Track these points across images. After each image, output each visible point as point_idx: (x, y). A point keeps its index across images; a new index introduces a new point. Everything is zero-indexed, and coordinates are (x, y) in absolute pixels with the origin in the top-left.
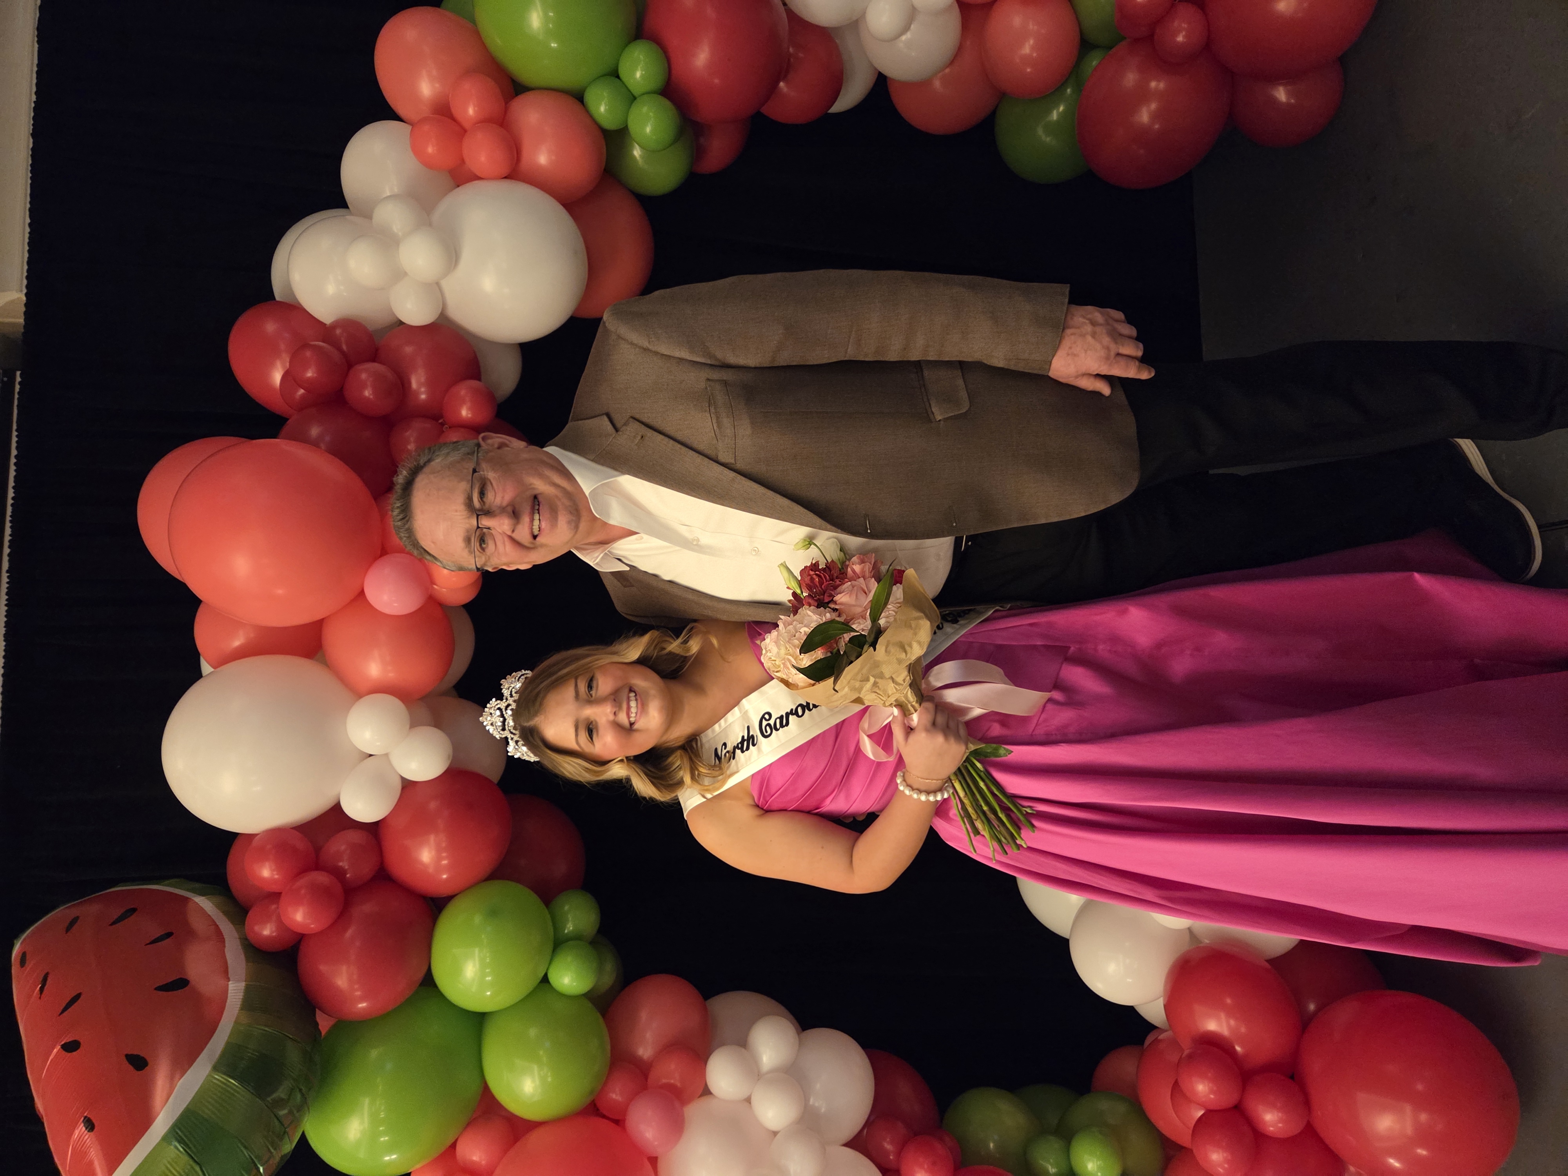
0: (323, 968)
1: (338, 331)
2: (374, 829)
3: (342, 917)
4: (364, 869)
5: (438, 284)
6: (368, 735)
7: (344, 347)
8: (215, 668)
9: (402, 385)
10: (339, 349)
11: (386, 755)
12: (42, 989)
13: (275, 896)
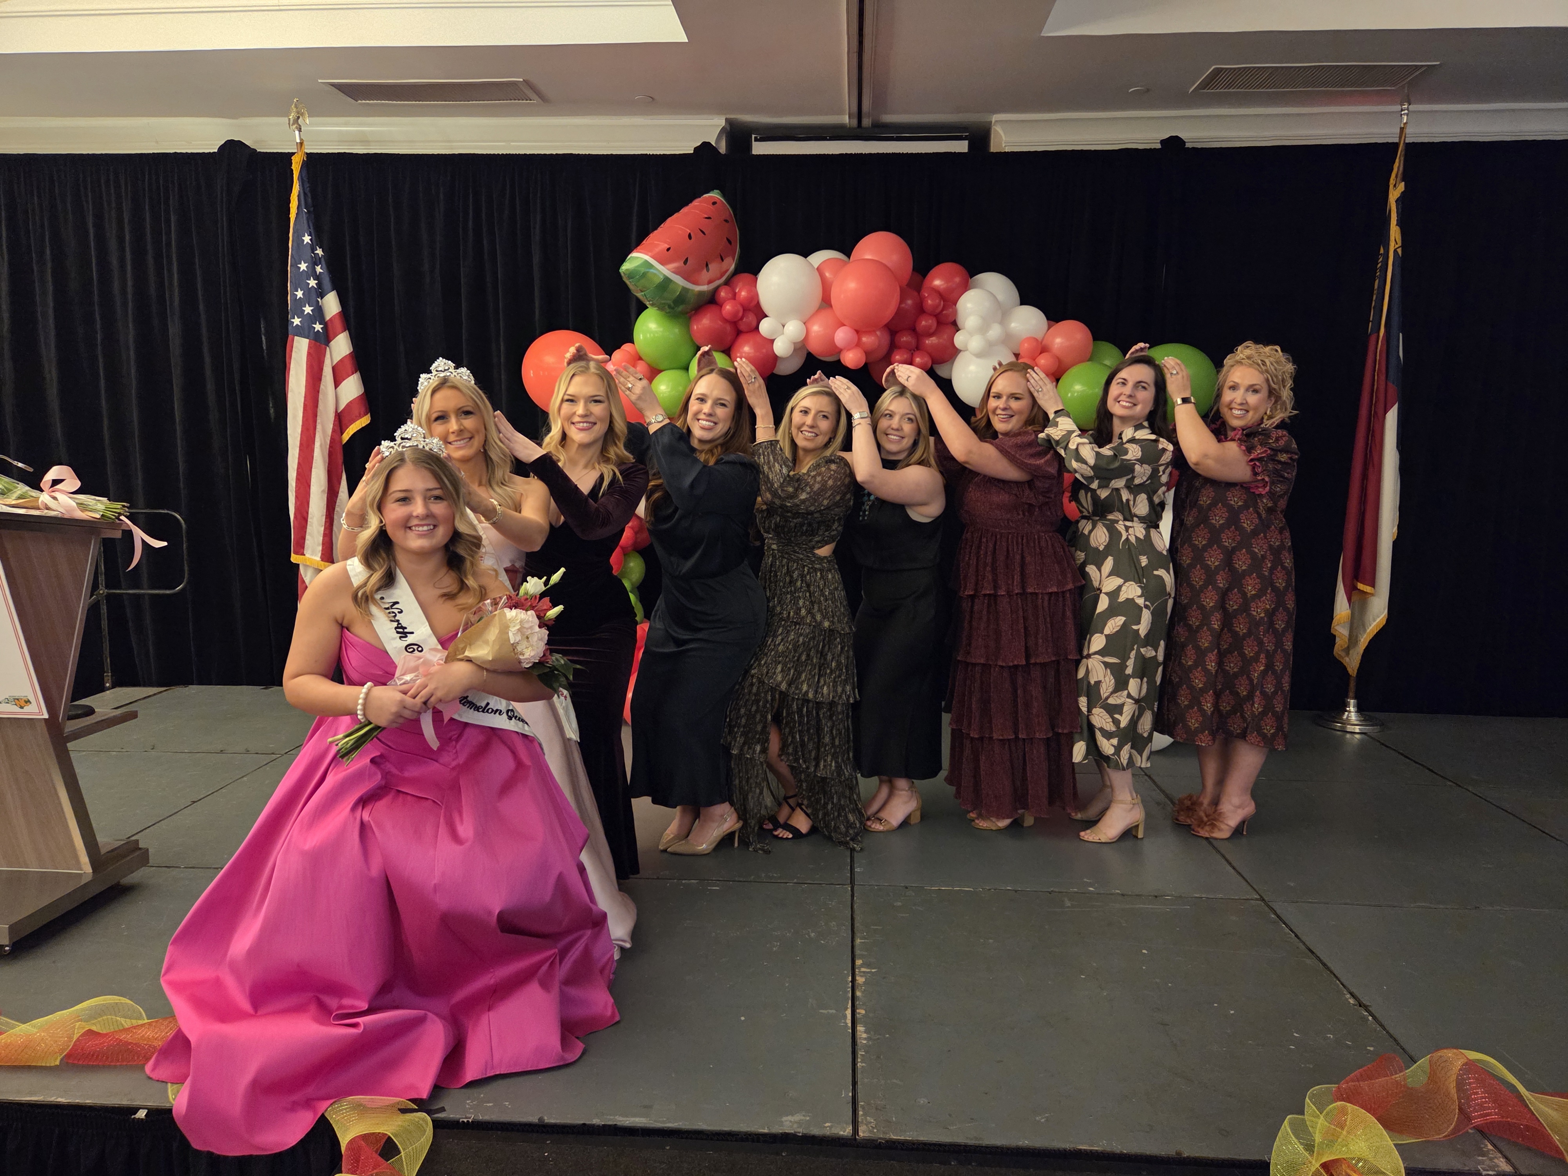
0: (708, 315)
1: (951, 310)
2: (757, 328)
3: (726, 321)
4: (742, 327)
5: (967, 350)
6: (791, 328)
7: (944, 312)
8: (818, 269)
9: (931, 335)
10: (942, 310)
11: (783, 334)
12: (706, 218)
13: (734, 296)
